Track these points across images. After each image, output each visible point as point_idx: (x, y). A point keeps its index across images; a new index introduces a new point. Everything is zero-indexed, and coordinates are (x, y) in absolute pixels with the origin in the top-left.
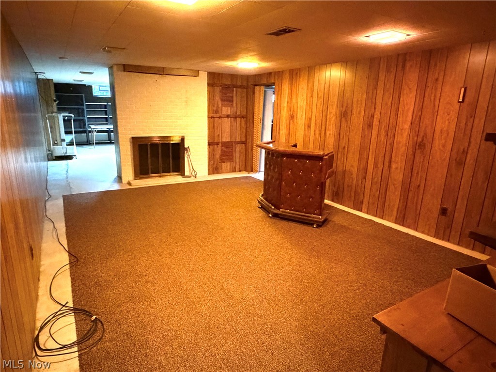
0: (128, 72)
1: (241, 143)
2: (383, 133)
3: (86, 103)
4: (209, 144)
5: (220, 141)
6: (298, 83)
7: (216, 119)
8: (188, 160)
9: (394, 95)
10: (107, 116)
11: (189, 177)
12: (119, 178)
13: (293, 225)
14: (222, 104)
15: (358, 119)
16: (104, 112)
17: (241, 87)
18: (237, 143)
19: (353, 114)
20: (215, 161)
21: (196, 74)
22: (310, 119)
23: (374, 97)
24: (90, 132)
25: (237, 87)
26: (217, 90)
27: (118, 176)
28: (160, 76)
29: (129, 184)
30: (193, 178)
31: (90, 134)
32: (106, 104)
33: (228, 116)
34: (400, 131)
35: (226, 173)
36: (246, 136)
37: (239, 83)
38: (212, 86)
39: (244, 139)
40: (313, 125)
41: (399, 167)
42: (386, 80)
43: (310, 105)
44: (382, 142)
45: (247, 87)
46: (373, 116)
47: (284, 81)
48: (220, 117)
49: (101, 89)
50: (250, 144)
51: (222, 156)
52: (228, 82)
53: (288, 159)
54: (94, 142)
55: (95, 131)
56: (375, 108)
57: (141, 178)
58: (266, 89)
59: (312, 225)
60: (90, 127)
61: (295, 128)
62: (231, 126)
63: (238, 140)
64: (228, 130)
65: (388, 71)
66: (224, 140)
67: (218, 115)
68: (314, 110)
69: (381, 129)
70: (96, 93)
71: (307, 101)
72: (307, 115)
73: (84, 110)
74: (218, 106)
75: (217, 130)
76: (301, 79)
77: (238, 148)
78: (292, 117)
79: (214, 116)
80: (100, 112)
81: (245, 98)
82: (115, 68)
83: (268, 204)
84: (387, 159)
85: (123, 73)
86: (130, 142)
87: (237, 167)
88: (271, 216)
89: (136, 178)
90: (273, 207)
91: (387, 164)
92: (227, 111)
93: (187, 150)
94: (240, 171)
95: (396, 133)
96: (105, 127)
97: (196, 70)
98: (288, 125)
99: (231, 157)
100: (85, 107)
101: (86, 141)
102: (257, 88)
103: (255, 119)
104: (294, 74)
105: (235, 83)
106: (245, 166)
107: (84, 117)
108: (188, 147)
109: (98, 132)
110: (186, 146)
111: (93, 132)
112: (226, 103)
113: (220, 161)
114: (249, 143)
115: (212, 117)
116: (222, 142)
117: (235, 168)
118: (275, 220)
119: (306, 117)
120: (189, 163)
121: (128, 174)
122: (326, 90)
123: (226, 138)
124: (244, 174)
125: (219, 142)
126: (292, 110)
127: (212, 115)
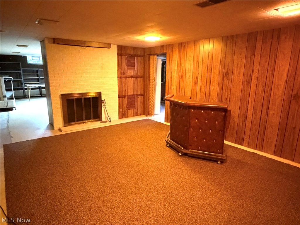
0: (57, 44)
1: (141, 95)
2: (261, 88)
3: (23, 69)
4: (119, 97)
5: (127, 94)
6: (186, 52)
7: (123, 79)
8: (104, 109)
9: (270, 59)
10: (38, 78)
11: (106, 122)
12: (51, 125)
13: (200, 162)
14: (127, 69)
15: (238, 77)
16: (36, 75)
17: (140, 56)
18: (138, 95)
19: (234, 74)
20: (124, 108)
21: (108, 46)
22: (197, 78)
23: (252, 61)
24: (26, 89)
25: (137, 56)
26: (124, 58)
27: (50, 123)
28: (83, 47)
29: (60, 130)
30: (108, 122)
31: (26, 91)
32: (37, 69)
33: (132, 77)
34: (276, 86)
35: (131, 117)
36: (144, 90)
37: (139, 53)
38: (120, 55)
39: (142, 93)
40: (199, 82)
41: (276, 113)
42: (263, 49)
43: (196, 69)
44: (260, 95)
45: (144, 56)
46: (251, 76)
47: (174, 52)
48: (126, 77)
49: (33, 59)
50: (147, 97)
51: (128, 104)
52: (131, 52)
53: (196, 110)
54: (30, 96)
55: (30, 88)
56: (253, 70)
57: (69, 125)
58: (158, 58)
59: (217, 162)
60: (26, 86)
61: (184, 85)
62: (134, 83)
63: (138, 93)
64: (132, 86)
65: (264, 41)
66: (129, 94)
67: (125, 76)
68: (200, 72)
69: (259, 85)
70: (30, 61)
71: (194, 64)
72: (194, 75)
73: (21, 74)
74: (124, 69)
75: (124, 86)
76: (189, 50)
77: (139, 99)
78: (181, 77)
79: (122, 77)
80: (33, 75)
81: (143, 64)
82: (46, 41)
83: (177, 145)
84: (265, 107)
85: (53, 45)
86: (60, 98)
87: (139, 112)
88: (180, 154)
89: (65, 125)
90: (183, 148)
91: (264, 111)
92: (131, 73)
93: (103, 102)
94: (140, 115)
95: (273, 87)
96: (37, 86)
97: (109, 44)
98: (178, 83)
99: (134, 106)
100: (22, 71)
101: (23, 95)
102: (152, 57)
103: (150, 79)
104: (182, 46)
105: (136, 53)
106: (144, 111)
107: (21, 78)
108: (104, 100)
109: (32, 89)
110: (103, 99)
111: (28, 89)
112: (130, 67)
113: (127, 109)
114: (146, 95)
115: (121, 78)
116: (127, 95)
117: (137, 113)
118: (186, 159)
119: (194, 77)
120: (105, 112)
121: (59, 122)
122: (210, 57)
123: (131, 92)
124: (144, 118)
125: (126, 96)
126: (181, 71)
127: (121, 76)
